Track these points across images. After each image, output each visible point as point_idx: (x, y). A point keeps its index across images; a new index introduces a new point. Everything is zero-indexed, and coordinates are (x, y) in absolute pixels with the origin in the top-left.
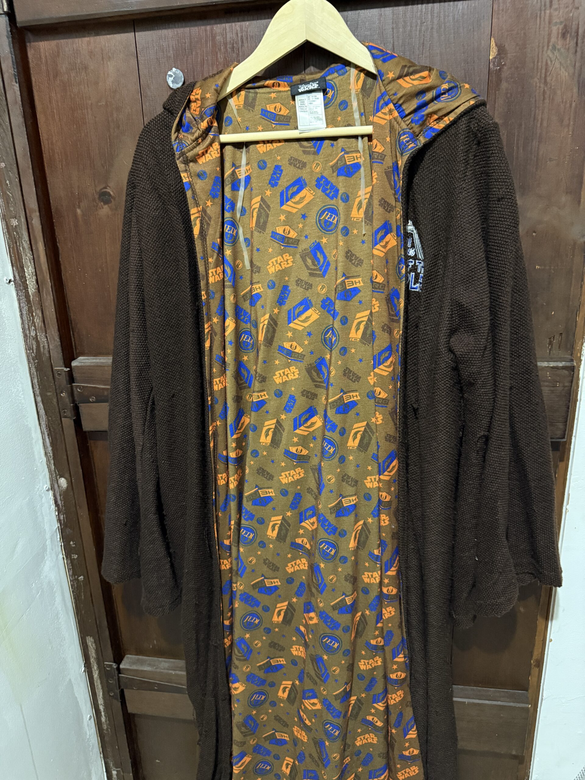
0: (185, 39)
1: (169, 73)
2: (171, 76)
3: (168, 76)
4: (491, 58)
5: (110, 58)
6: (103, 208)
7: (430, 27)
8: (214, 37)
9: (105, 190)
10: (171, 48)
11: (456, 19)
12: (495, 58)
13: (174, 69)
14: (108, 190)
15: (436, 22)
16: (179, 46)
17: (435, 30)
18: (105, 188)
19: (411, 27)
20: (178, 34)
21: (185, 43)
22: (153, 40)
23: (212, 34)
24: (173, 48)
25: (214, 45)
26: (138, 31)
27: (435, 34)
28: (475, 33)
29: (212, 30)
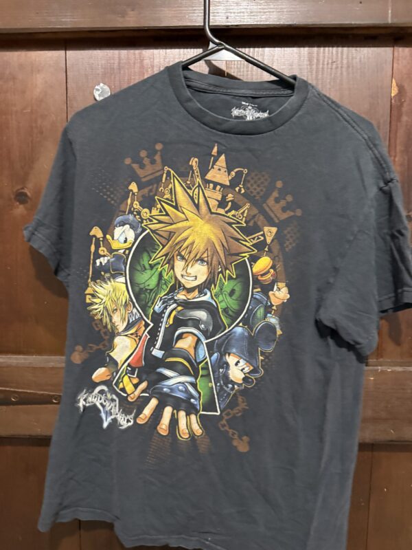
0: (114, 60)
1: (97, 87)
2: (98, 90)
3: (95, 90)
5: (39, 71)
6: (18, 208)
7: (340, 66)
9: (23, 191)
11: (362, 62)
12: (395, 95)
13: (102, 85)
14: (26, 191)
15: (345, 61)
16: (108, 65)
17: (344, 70)
18: (23, 188)
20: (107, 54)
21: (114, 63)
22: (83, 59)
24: (102, 67)
26: (69, 50)
28: (379, 73)
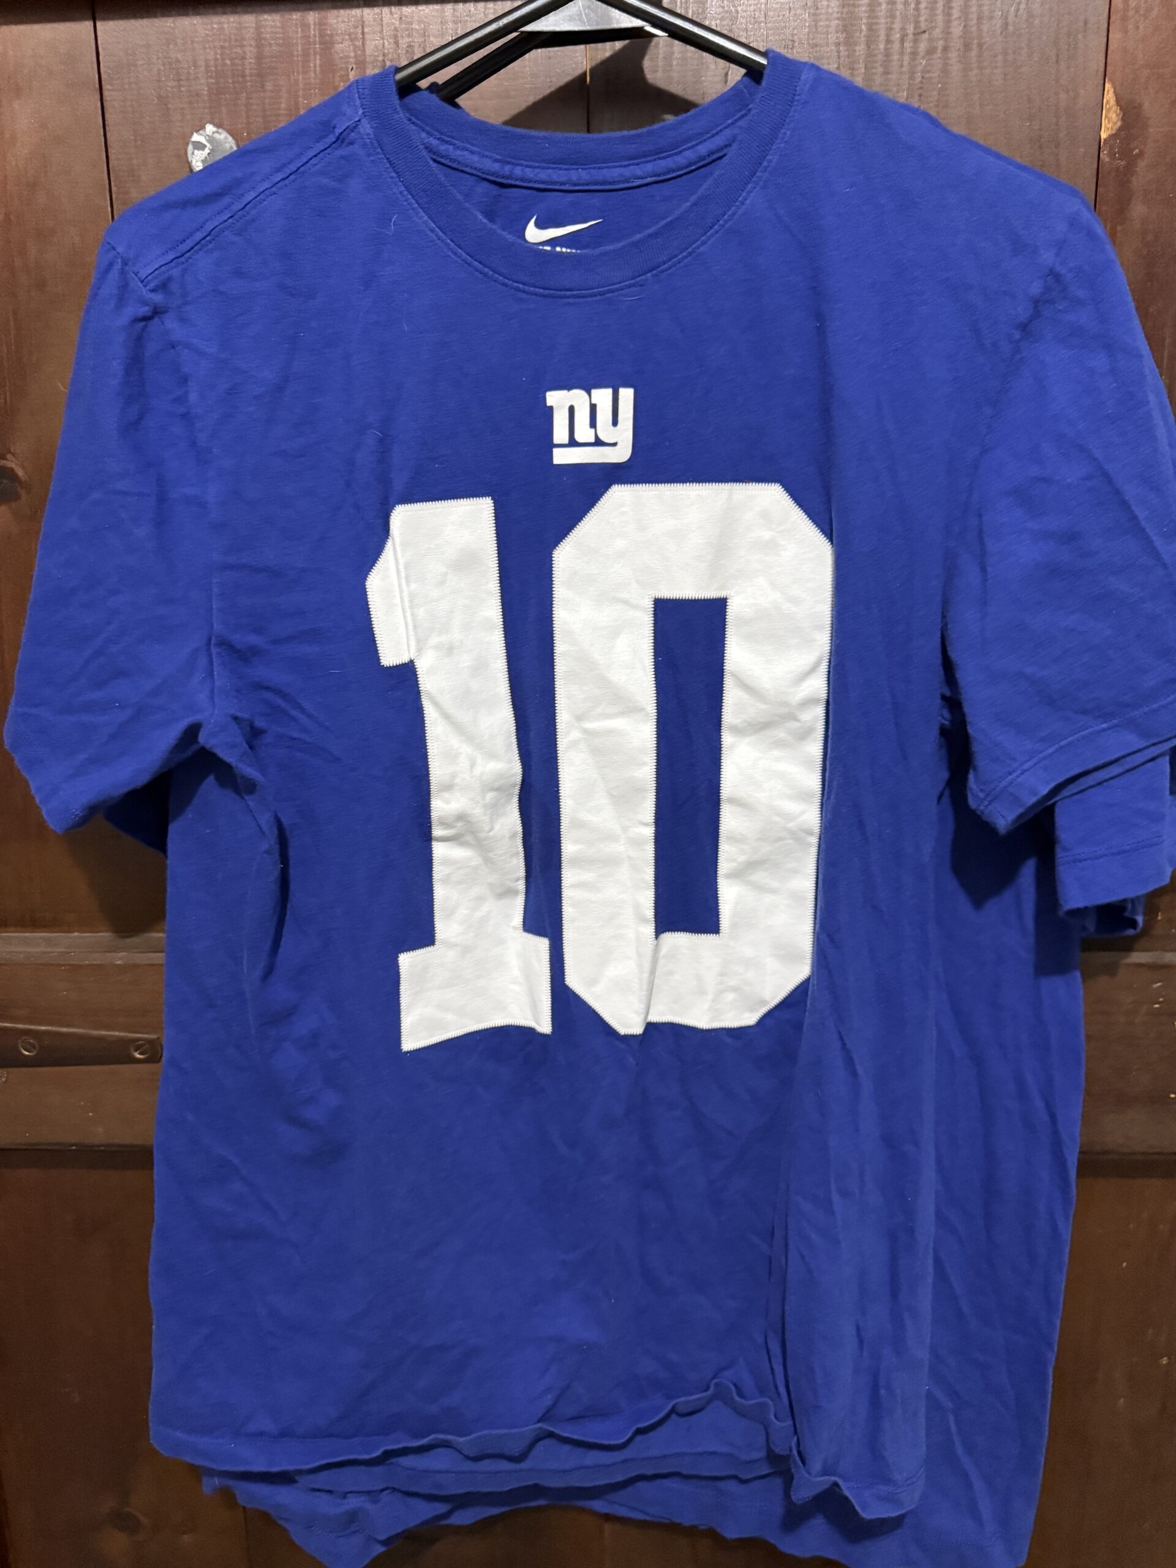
0: (242, 46)
1: (196, 137)
2: (199, 146)
3: (190, 147)
4: (1104, 135)
5: (18, 89)
7: (941, 43)
8: (327, 43)
10: (202, 69)
11: (1011, 28)
12: (1111, 137)
13: (210, 128)
14: (11, 463)
15: (957, 30)
16: (225, 65)
17: (953, 55)
19: (888, 41)
20: (222, 29)
21: (244, 58)
22: (148, 46)
23: (321, 36)
24: (207, 72)
25: (329, 66)
26: (104, 19)
27: (955, 68)
28: (1063, 65)
29: (321, 24)
